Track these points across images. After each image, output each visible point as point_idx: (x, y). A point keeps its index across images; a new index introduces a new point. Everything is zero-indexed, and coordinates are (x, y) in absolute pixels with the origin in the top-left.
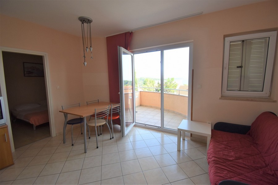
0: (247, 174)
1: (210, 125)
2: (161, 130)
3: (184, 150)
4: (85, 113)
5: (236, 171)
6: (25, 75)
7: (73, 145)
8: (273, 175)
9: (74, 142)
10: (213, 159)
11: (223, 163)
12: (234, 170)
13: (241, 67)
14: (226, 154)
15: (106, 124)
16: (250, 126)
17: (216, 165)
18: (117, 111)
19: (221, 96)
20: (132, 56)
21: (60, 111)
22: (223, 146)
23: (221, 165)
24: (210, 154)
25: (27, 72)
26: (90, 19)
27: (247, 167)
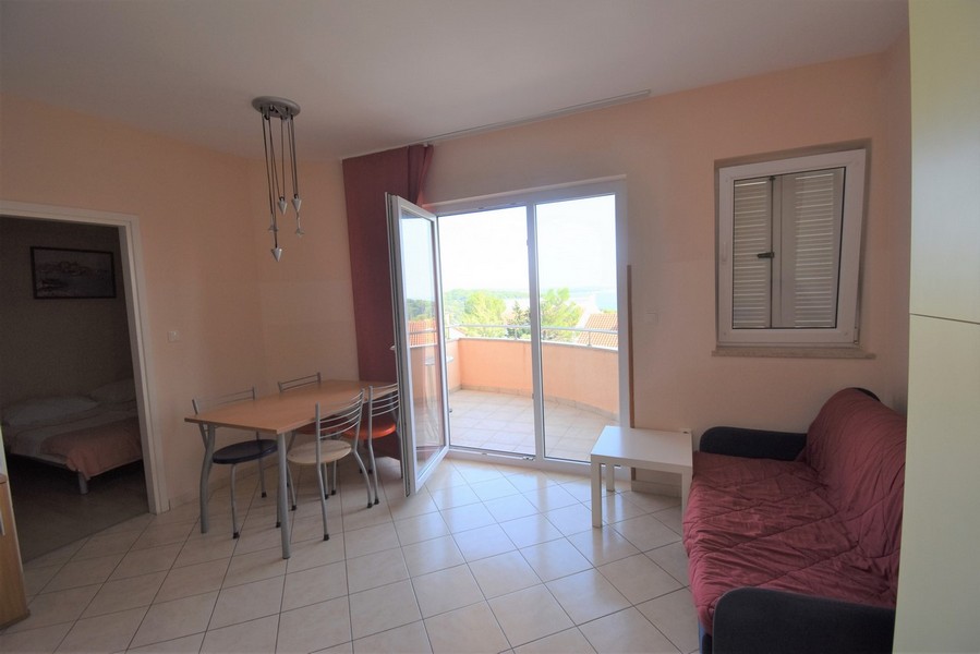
0: (796, 574)
1: (689, 437)
2: (537, 464)
3: (612, 524)
4: (281, 419)
5: (765, 567)
6: (39, 294)
7: (236, 536)
8: (869, 571)
9: (239, 525)
10: (700, 536)
11: (728, 547)
12: (761, 565)
13: (769, 255)
14: (737, 520)
15: (351, 455)
16: (806, 435)
17: (710, 555)
18: (388, 408)
19: (718, 347)
20: (432, 223)
21: (187, 420)
22: (727, 498)
23: (723, 552)
24: (690, 525)
25: (44, 282)
26: (291, 104)
27: (798, 553)
